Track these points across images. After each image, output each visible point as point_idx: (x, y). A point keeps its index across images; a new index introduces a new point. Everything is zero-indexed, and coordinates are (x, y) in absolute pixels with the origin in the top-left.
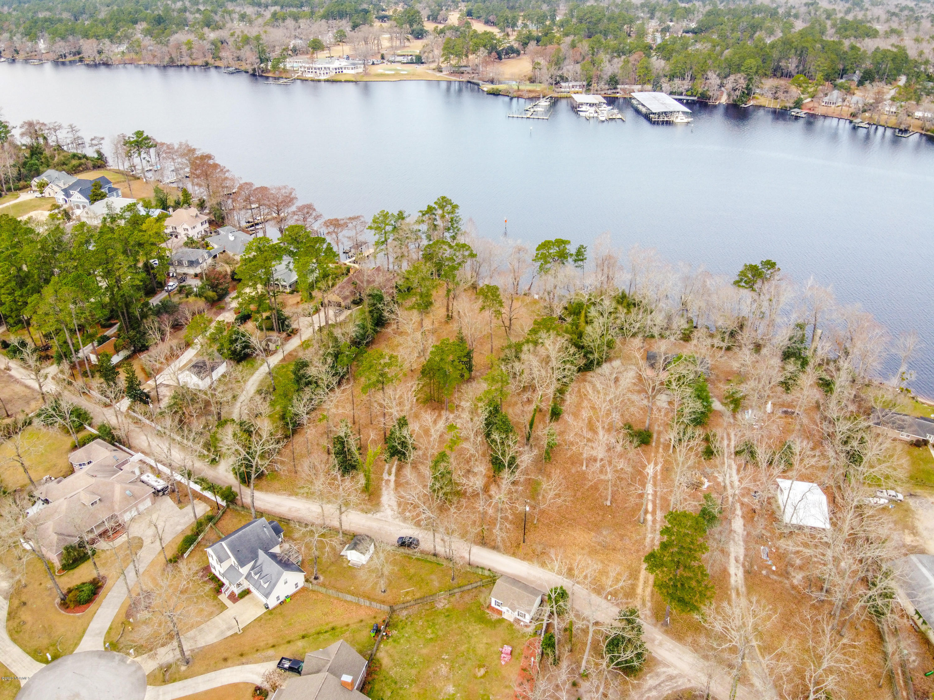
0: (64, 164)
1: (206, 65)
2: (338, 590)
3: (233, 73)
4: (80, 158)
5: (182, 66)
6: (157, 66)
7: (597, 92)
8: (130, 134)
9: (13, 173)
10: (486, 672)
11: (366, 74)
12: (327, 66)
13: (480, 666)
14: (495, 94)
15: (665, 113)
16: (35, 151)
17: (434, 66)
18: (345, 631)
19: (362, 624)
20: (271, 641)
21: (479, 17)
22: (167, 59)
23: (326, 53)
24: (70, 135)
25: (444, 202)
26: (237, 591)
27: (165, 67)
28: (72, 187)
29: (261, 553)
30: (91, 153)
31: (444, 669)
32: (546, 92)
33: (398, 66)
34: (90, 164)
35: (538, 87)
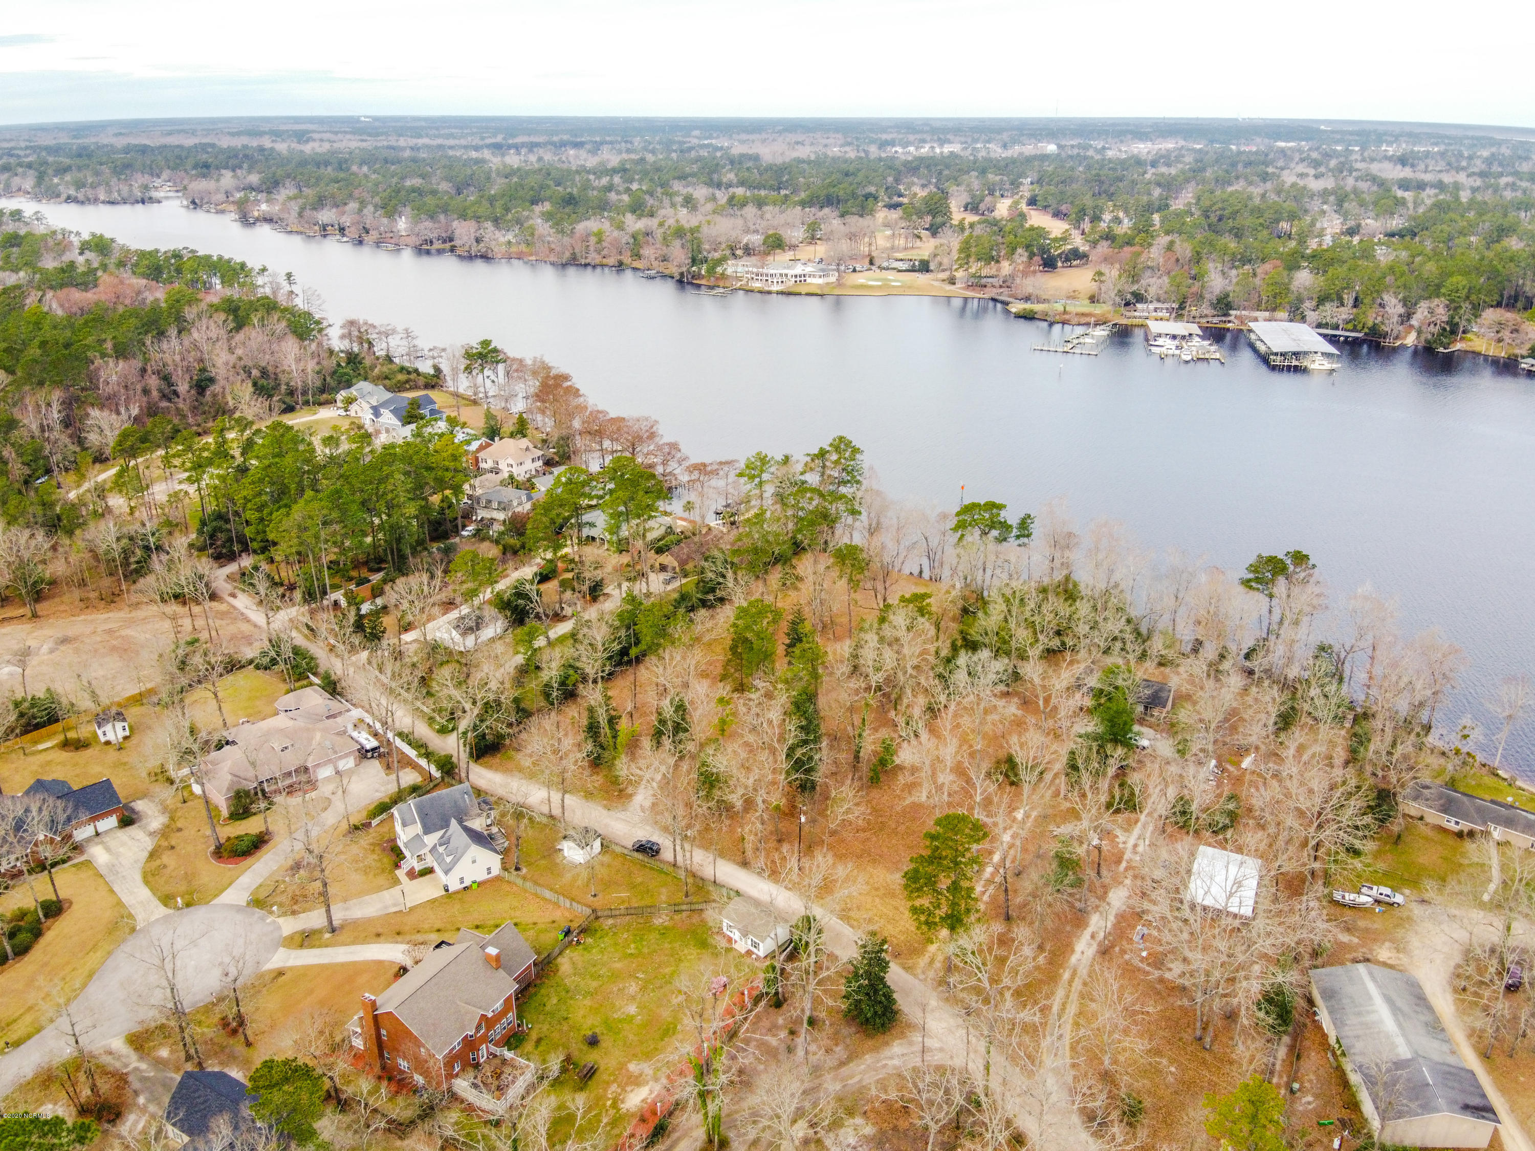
0: (386, 378)
1: (620, 267)
2: (536, 883)
3: (653, 278)
4: (409, 373)
5: (586, 265)
6: (553, 264)
7: (1193, 320)
8: (474, 343)
9: (313, 381)
10: (685, 1000)
11: (839, 284)
12: (784, 271)
14: (1028, 317)
15: (1294, 354)
16: (353, 359)
17: (945, 275)
18: (531, 929)
20: (438, 925)
21: (1045, 207)
22: (567, 255)
23: (790, 255)
24: (404, 342)
25: (842, 445)
26: (418, 867)
27: (564, 266)
28: (384, 404)
29: (454, 822)
30: (426, 367)
31: (633, 988)
32: (1110, 316)
33: (891, 275)
34: (421, 381)
35: (1098, 310)
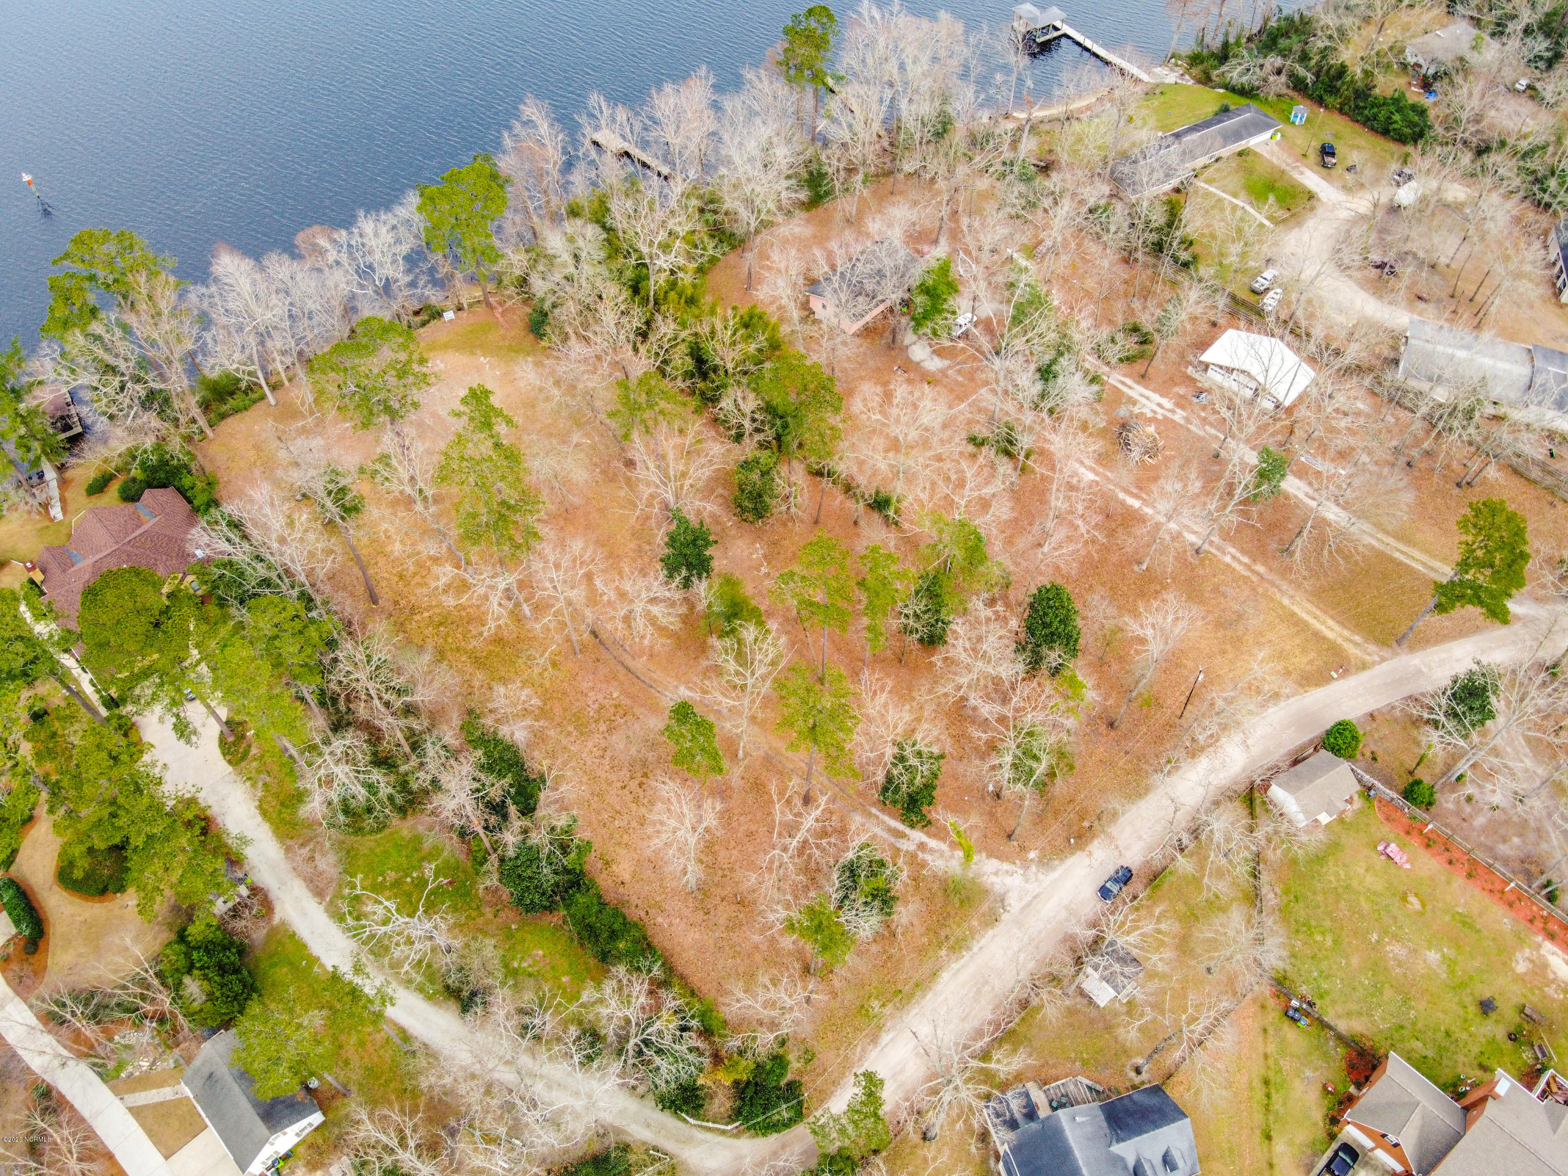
10: (1416, 895)
13: (1404, 898)
18: (1276, 1063)
19: (1271, 1031)
